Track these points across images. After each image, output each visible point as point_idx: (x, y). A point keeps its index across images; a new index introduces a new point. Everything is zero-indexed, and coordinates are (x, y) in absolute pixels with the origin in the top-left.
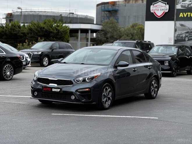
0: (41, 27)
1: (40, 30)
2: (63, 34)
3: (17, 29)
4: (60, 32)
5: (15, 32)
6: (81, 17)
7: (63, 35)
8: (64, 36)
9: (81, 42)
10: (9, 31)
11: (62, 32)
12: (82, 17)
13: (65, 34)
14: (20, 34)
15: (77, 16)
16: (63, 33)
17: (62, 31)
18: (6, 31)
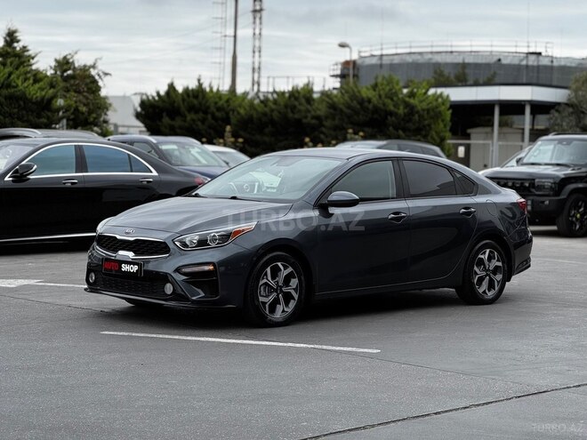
0: (363, 99)
1: (358, 106)
2: (425, 120)
3: (303, 107)
4: (418, 112)
5: (296, 116)
6: (563, 63)
7: (426, 122)
8: (429, 125)
9: (500, 143)
10: (280, 113)
11: (421, 112)
12: (569, 64)
13: (432, 118)
14: (309, 119)
15: (552, 62)
16: (426, 116)
17: (423, 110)
18: (272, 110)
